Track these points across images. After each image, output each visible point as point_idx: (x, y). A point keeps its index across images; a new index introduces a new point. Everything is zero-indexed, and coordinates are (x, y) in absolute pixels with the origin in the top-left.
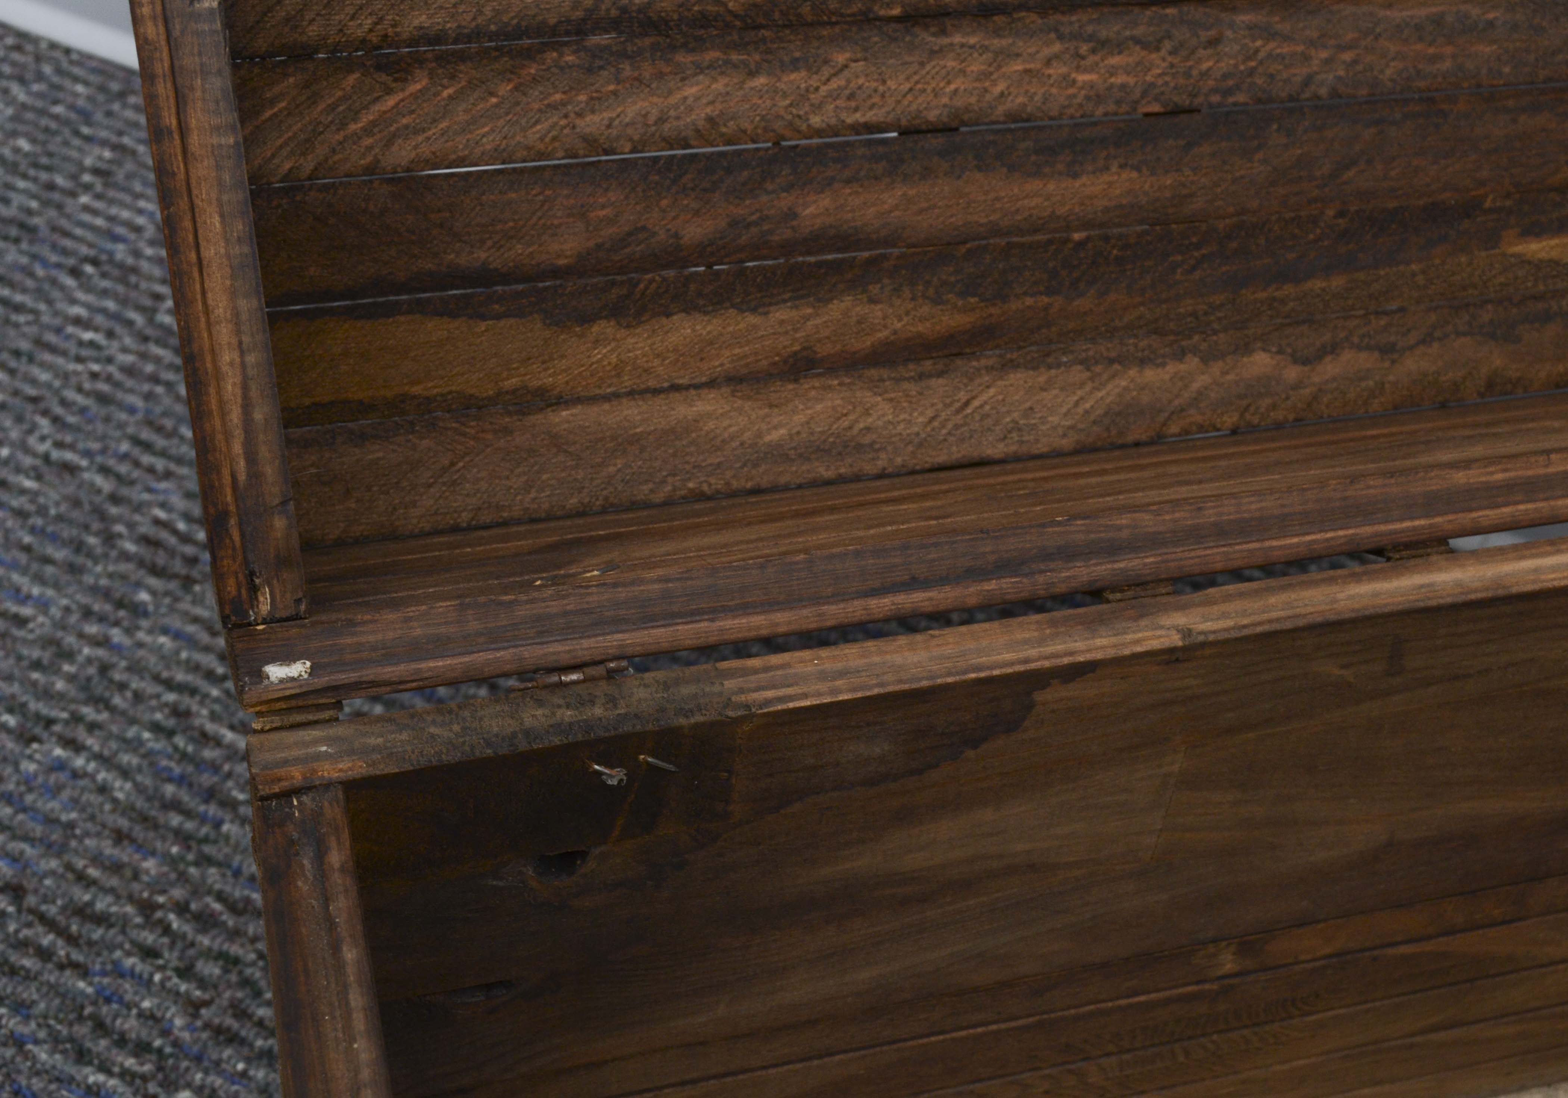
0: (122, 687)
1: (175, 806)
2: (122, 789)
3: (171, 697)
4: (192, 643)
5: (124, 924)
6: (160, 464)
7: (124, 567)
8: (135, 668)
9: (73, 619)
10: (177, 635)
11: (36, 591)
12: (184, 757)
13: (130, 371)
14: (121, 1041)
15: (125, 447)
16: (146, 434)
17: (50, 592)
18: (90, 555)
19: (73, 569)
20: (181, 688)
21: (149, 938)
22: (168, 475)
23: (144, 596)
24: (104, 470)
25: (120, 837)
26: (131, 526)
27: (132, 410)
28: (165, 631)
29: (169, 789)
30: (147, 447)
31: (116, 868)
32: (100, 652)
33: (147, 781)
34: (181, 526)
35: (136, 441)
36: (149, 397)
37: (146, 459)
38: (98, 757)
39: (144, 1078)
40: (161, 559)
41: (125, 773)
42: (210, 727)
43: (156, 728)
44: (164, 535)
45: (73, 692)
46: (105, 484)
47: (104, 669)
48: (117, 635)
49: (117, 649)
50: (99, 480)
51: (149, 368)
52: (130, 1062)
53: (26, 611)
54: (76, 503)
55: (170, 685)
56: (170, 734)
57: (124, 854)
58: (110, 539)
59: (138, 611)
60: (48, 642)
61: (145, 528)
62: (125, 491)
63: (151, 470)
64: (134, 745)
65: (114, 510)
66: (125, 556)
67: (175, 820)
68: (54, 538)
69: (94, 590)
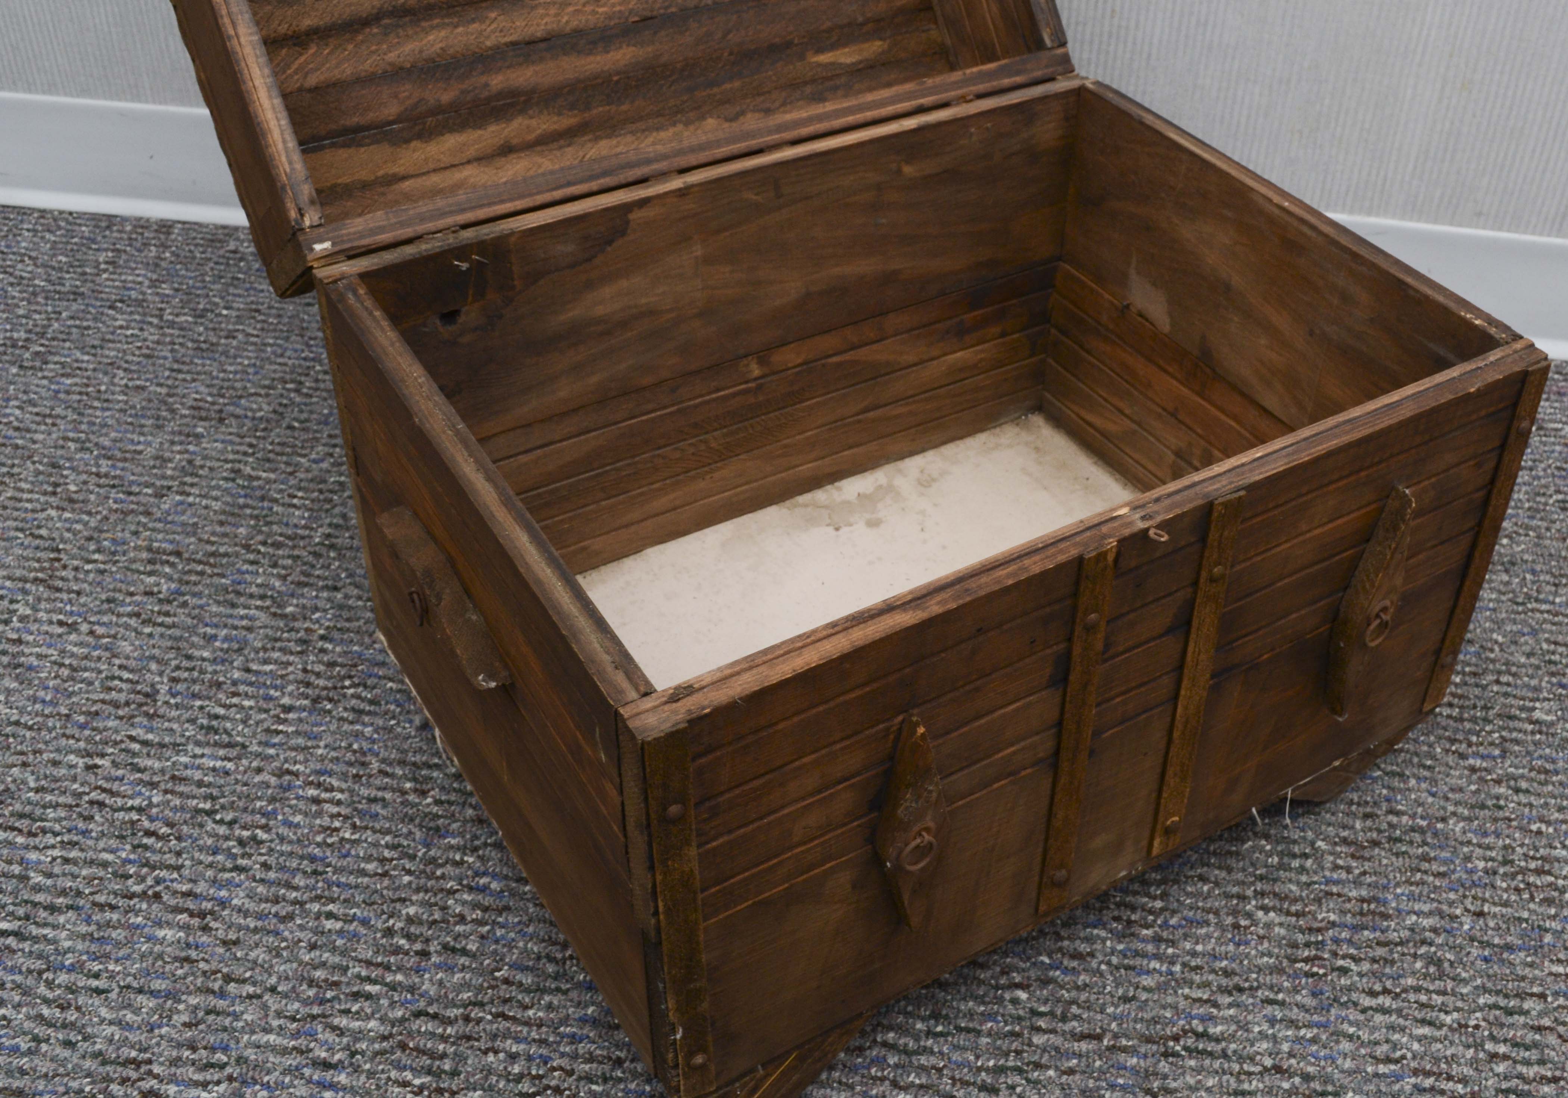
0: (202, 467)
1: (246, 506)
2: (216, 505)
3: (229, 466)
4: (231, 443)
5: (237, 555)
6: (188, 377)
7: (185, 421)
8: (205, 458)
9: (166, 446)
10: (223, 442)
11: (142, 439)
12: (244, 487)
13: (158, 342)
14: (251, 596)
15: (167, 373)
16: (176, 366)
17: (150, 438)
18: (165, 419)
19: (158, 427)
20: (232, 461)
21: (251, 557)
22: (194, 380)
23: (200, 430)
24: (160, 385)
25: (221, 523)
26: (182, 404)
27: (165, 358)
28: (216, 441)
29: (241, 501)
30: (179, 371)
31: (225, 535)
32: (186, 456)
33: (229, 499)
34: (209, 399)
35: (172, 370)
36: (172, 351)
37: (180, 376)
38: (200, 496)
39: (268, 608)
40: (203, 414)
41: (216, 499)
42: (253, 473)
43: (226, 479)
44: (201, 404)
45: (177, 473)
46: (164, 391)
47: (190, 462)
48: (191, 448)
49: (194, 453)
50: (159, 389)
51: (168, 339)
52: (259, 603)
53: (140, 448)
54: (150, 401)
55: (226, 461)
56: (233, 480)
57: (228, 529)
58: (173, 411)
59: (198, 436)
60: (156, 458)
61: (191, 403)
62: (173, 391)
63: (184, 380)
64: (218, 487)
65: (171, 400)
66: (185, 416)
67: (248, 511)
68: (143, 416)
69: (173, 433)
